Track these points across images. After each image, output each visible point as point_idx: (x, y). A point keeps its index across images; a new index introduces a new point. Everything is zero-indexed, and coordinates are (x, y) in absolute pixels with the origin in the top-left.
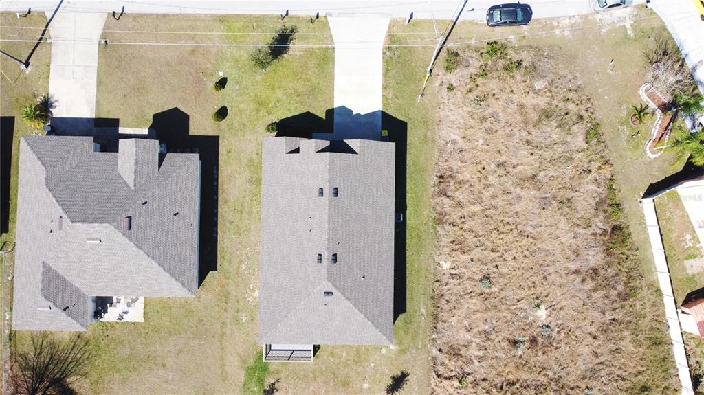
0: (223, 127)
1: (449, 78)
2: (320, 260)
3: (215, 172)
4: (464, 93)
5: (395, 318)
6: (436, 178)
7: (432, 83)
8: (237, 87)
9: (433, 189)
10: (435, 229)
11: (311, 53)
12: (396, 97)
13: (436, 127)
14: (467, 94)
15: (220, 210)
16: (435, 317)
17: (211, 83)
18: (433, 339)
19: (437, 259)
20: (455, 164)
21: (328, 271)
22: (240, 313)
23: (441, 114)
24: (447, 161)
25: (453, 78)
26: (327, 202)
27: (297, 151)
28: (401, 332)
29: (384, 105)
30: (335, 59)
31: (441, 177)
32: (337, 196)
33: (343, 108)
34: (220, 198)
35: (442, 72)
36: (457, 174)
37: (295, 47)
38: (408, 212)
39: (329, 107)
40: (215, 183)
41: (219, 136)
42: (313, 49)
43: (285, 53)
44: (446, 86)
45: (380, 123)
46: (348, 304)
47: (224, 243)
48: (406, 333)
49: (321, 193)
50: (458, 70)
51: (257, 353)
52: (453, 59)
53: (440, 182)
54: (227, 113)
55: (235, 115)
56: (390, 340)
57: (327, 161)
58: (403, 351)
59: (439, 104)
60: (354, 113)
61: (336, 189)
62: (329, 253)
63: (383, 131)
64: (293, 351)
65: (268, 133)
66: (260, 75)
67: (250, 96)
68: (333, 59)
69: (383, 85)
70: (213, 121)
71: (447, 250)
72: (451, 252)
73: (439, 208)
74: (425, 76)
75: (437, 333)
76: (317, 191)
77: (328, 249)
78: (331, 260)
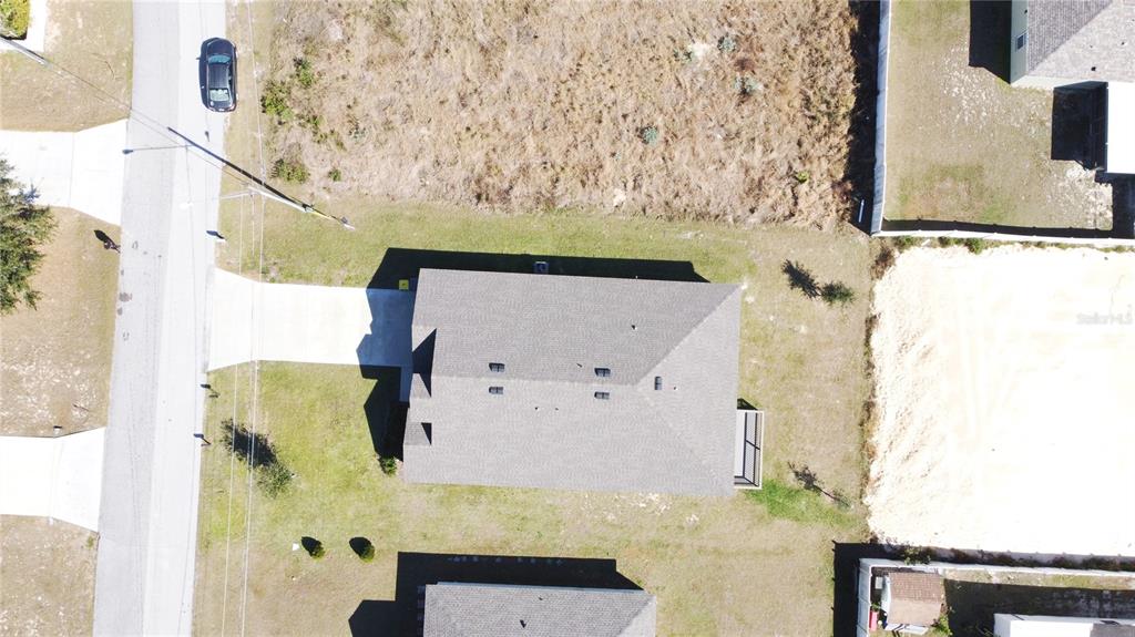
0: (384, 546)
1: (317, 177)
2: (604, 395)
3: (457, 559)
4: (343, 153)
5: (699, 279)
6: (480, 206)
7: (326, 206)
8: (319, 521)
9: (498, 211)
10: (561, 210)
11: (267, 399)
12: (346, 263)
13: (397, 202)
14: (345, 150)
15: (519, 553)
16: (700, 216)
17: (313, 564)
18: (735, 221)
19: (609, 209)
20: (458, 174)
21: (621, 384)
22: (684, 524)
23: (375, 192)
24: (453, 187)
25: (317, 171)
26: (512, 381)
27: (427, 427)
28: (722, 270)
29: (357, 284)
30: (279, 360)
31: (479, 197)
32: (503, 365)
33: (360, 351)
34: (500, 553)
35: (307, 188)
36: (475, 172)
37: (255, 424)
38: (532, 253)
39: (358, 372)
40: (475, 559)
41: (400, 554)
42: (260, 396)
43: (266, 440)
44: (331, 181)
45: (387, 292)
46: (673, 353)
47: (573, 547)
48: (722, 262)
49: (497, 390)
50: (306, 162)
51: (748, 498)
52: (287, 169)
53: (487, 199)
54: (362, 539)
55: (366, 526)
56: (733, 289)
57: (445, 379)
58: (752, 268)
59: (360, 196)
60: (370, 332)
61: (491, 365)
62: (593, 381)
63: (401, 287)
64: (746, 441)
65: (397, 473)
66: (299, 483)
67: (335, 500)
68: (279, 363)
69: (326, 284)
70: (373, 562)
71: (596, 194)
72: (598, 188)
73: (530, 203)
74: (313, 216)
75: (725, 214)
76: (494, 397)
77: (587, 382)
78: (604, 378)
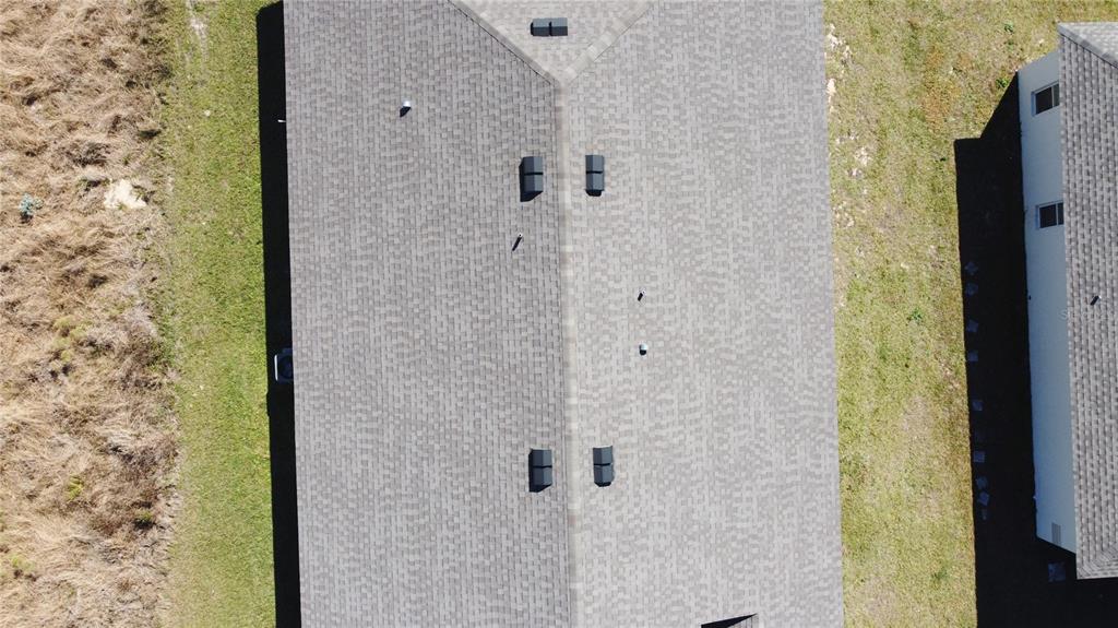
2: (593, 169)
3: (985, 499)
6: (166, 520)
9: (174, 478)
10: (164, 329)
19: (152, 216)
20: (94, 577)
21: (557, 123)
24: (126, 587)
26: (574, 426)
31: (145, 525)
32: (532, 454)
34: (961, 402)
36: (86, 538)
38: (263, 388)
40: (982, 458)
49: (602, 467)
53: (149, 505)
61: (536, 485)
62: (556, 203)
71: (118, 249)
72: (101, 245)
73: (150, 404)
76: (622, 470)
77: (561, 219)
78: (548, 172)
